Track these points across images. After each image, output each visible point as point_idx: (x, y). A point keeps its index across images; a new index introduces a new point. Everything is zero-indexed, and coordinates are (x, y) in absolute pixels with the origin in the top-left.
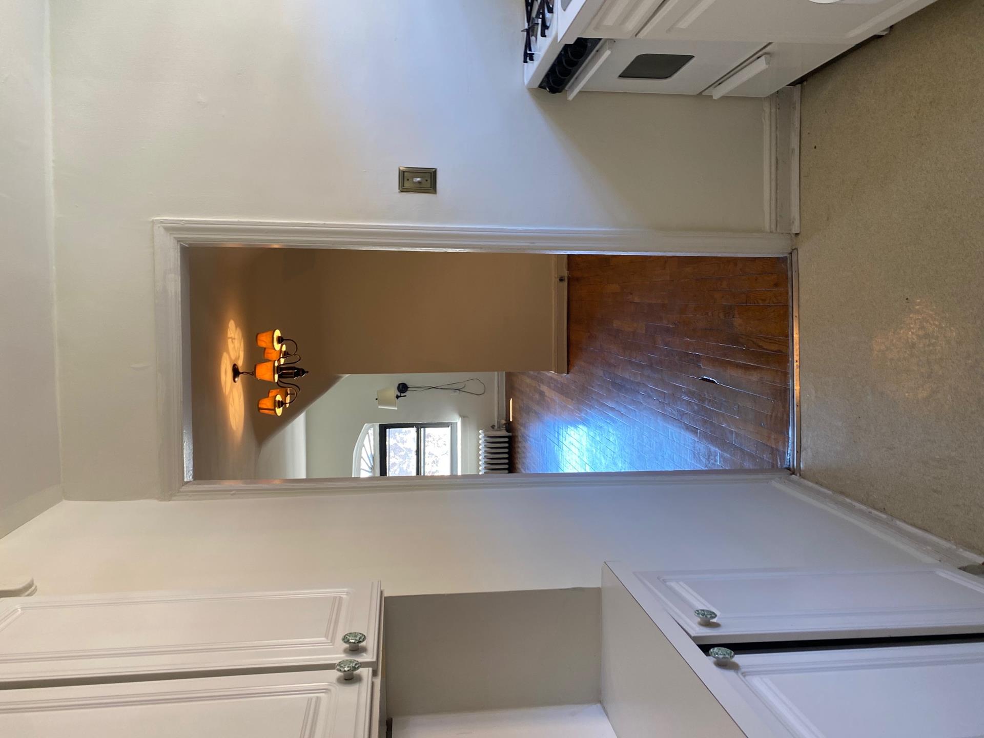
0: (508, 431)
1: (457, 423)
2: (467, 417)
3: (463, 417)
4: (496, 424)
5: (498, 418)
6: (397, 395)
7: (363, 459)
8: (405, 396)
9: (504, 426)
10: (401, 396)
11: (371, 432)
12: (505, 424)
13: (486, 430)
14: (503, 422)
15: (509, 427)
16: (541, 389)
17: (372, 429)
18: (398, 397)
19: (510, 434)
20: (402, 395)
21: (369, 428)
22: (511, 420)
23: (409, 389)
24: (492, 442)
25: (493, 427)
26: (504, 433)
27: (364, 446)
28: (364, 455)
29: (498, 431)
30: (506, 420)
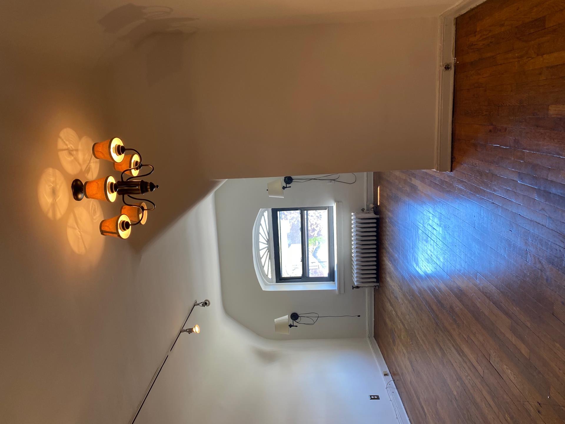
0: (376, 213)
1: (332, 206)
2: (341, 202)
3: (338, 202)
4: (365, 208)
5: (367, 203)
6: (284, 186)
7: (261, 234)
8: (290, 187)
9: (373, 210)
10: (287, 187)
11: (266, 214)
12: (373, 208)
13: (357, 213)
14: (372, 206)
15: (377, 210)
16: (413, 182)
17: (266, 211)
18: (284, 188)
19: (378, 216)
20: (288, 185)
21: (264, 211)
22: (378, 205)
23: (293, 181)
24: (363, 223)
25: (363, 210)
26: (372, 215)
27: (261, 225)
28: (261, 231)
29: (367, 213)
30: (374, 204)
